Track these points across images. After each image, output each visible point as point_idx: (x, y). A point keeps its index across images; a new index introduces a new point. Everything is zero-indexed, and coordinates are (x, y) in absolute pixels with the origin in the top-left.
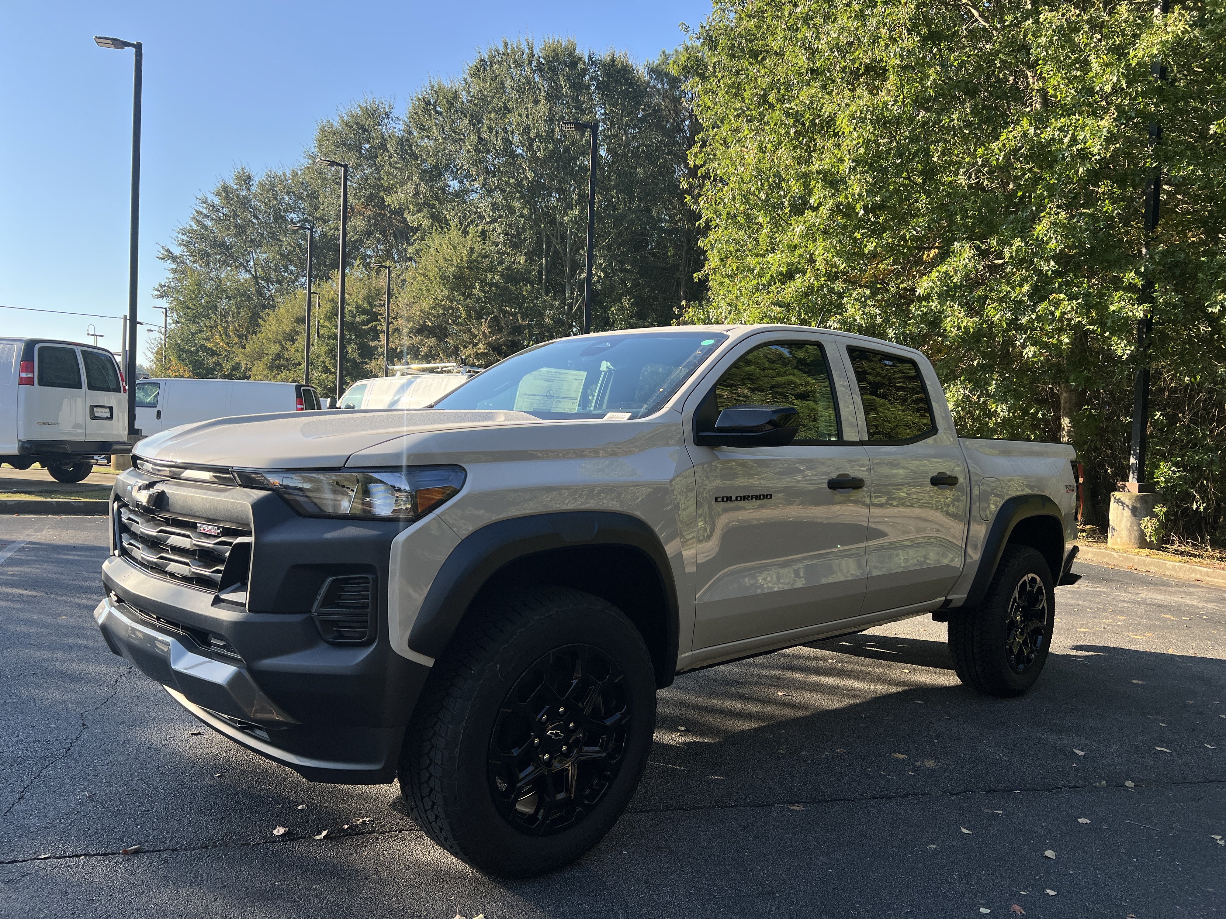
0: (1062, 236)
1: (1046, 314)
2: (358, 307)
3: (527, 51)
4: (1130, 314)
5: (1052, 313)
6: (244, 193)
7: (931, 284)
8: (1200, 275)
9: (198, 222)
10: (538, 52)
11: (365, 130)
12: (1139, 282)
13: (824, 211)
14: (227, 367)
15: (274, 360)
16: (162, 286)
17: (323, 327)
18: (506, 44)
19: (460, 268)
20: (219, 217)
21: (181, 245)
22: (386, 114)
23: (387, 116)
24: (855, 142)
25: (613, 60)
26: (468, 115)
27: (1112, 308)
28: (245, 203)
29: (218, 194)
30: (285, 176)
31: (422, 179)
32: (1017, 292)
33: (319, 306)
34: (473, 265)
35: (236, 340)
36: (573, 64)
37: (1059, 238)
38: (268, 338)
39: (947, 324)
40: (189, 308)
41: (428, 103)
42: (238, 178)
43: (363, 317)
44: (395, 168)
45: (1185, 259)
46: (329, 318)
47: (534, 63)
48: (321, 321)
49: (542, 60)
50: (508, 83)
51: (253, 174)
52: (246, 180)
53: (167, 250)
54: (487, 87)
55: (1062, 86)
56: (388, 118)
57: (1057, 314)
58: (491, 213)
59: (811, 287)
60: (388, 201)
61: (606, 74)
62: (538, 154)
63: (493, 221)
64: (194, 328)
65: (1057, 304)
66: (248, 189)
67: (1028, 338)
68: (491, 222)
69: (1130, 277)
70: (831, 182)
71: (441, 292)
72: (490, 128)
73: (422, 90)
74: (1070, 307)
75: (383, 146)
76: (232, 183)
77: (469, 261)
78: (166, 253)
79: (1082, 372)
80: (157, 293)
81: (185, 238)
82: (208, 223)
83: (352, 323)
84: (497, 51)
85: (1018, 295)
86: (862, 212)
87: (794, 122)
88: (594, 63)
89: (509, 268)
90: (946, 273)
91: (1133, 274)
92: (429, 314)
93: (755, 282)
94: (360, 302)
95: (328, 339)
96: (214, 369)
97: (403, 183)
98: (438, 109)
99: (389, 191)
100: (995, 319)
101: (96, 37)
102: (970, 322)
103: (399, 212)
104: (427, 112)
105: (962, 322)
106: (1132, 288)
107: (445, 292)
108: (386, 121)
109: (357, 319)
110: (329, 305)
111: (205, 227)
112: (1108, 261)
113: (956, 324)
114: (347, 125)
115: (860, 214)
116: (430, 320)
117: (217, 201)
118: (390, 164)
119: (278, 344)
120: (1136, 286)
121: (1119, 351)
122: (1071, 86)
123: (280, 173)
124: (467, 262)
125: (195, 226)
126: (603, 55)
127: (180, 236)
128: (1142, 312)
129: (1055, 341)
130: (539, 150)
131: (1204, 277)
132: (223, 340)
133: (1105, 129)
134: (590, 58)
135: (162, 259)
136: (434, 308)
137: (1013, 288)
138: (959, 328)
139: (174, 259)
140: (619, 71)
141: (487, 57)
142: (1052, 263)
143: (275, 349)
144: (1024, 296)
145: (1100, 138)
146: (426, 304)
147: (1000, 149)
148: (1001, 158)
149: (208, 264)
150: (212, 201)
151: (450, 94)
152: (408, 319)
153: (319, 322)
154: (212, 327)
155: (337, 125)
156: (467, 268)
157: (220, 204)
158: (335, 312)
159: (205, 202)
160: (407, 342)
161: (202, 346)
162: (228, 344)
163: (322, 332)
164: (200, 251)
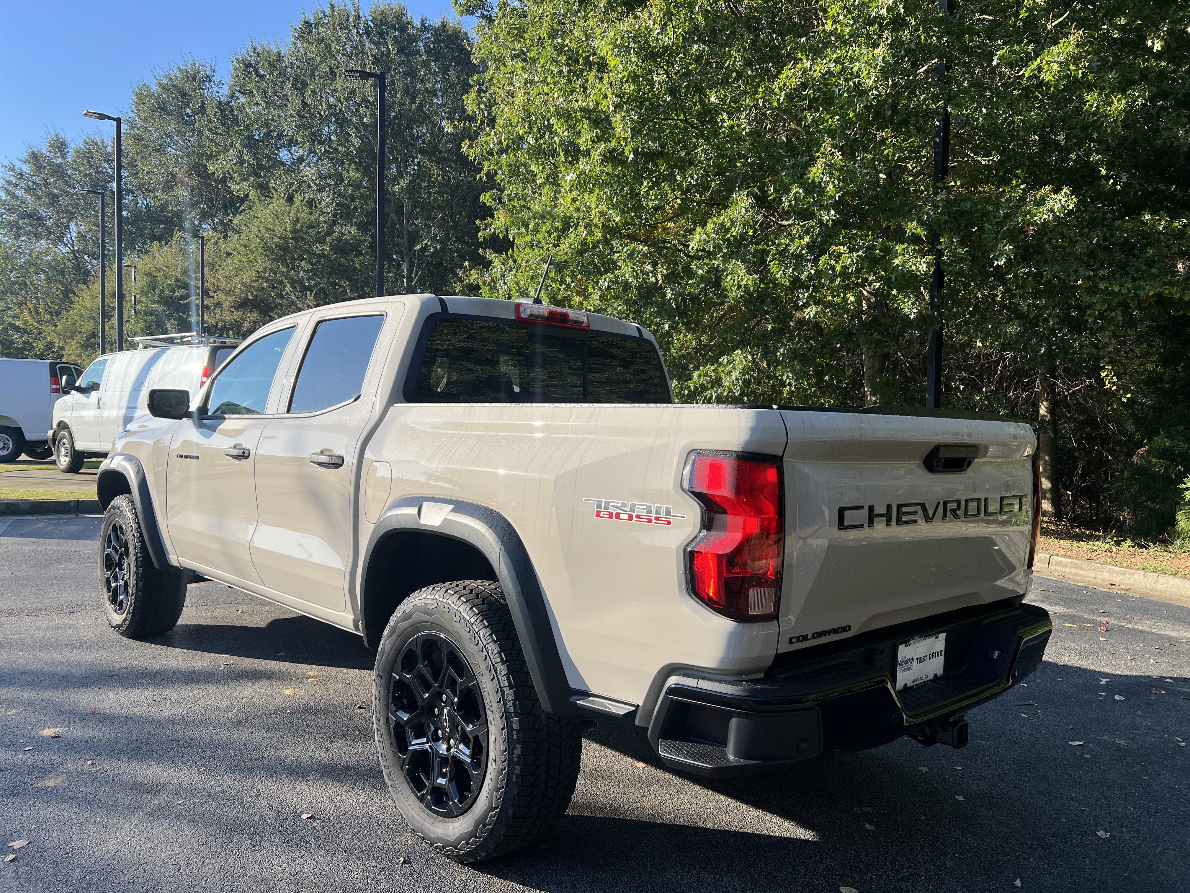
0: (839, 180)
1: (826, 268)
2: (177, 280)
3: (353, 13)
4: (914, 268)
5: (833, 268)
6: (60, 160)
7: (704, 236)
8: (986, 225)
9: (8, 192)
10: (367, 15)
11: (184, 94)
12: (922, 232)
13: (596, 155)
14: (39, 346)
15: (88, 338)
17: (140, 302)
18: (333, 7)
19: (284, 238)
20: (29, 187)
22: (207, 77)
23: (209, 79)
24: (620, 76)
25: (444, 26)
26: (291, 79)
27: (896, 262)
28: (59, 172)
29: (26, 161)
30: (103, 143)
31: (244, 146)
32: (796, 245)
33: (135, 280)
34: (297, 235)
35: (48, 317)
36: (403, 28)
37: (836, 182)
38: (81, 316)
39: (728, 282)
41: (248, 65)
42: (52, 145)
43: (184, 291)
44: (216, 134)
45: (971, 208)
46: (145, 293)
47: (362, 26)
48: (138, 296)
49: (370, 23)
50: (335, 47)
51: (68, 141)
52: (61, 146)
54: (312, 51)
55: (841, 17)
56: (210, 81)
57: (838, 268)
58: (317, 182)
59: (584, 243)
60: (211, 168)
61: (438, 40)
62: (365, 120)
63: (321, 190)
65: (838, 257)
66: (63, 156)
67: (810, 297)
68: (320, 191)
69: (912, 227)
70: (595, 120)
71: (262, 263)
72: (314, 92)
73: (244, 52)
74: (850, 260)
75: (202, 109)
76: (44, 149)
77: (294, 231)
79: (872, 334)
82: (19, 193)
83: (172, 298)
84: (323, 13)
85: (797, 248)
86: (632, 156)
87: (567, 59)
88: (424, 28)
89: (339, 239)
90: (722, 225)
91: (915, 223)
92: (251, 287)
93: (528, 238)
94: (178, 275)
95: (146, 315)
96: (24, 349)
97: (226, 149)
98: (261, 72)
99: (210, 157)
100: (778, 276)
102: (749, 280)
103: (223, 181)
104: (247, 75)
105: (742, 280)
106: (915, 239)
107: (268, 264)
108: (207, 84)
109: (177, 294)
110: (146, 278)
111: (14, 197)
112: (890, 210)
113: (736, 282)
114: (163, 88)
115: (630, 159)
116: (252, 294)
117: (27, 169)
118: (210, 130)
119: (92, 321)
120: (919, 236)
121: (906, 310)
122: (849, 16)
123: (98, 140)
124: (291, 232)
126: (435, 21)
128: (925, 265)
129: (839, 300)
130: (366, 116)
131: (990, 227)
132: (33, 318)
133: (880, 58)
134: (423, 24)
136: (257, 281)
137: (792, 241)
138: (739, 287)
140: (449, 37)
141: (312, 18)
142: (832, 212)
143: (89, 326)
144: (803, 249)
145: (875, 68)
146: (248, 277)
147: (780, 89)
148: (782, 99)
149: (17, 237)
150: (20, 169)
151: (273, 57)
152: (228, 293)
153: (135, 296)
154: (20, 304)
155: (155, 88)
156: (292, 239)
157: (29, 172)
158: (153, 286)
159: (12, 169)
160: (228, 317)
161: (11, 325)
162: (39, 322)
163: (138, 307)
164: (10, 223)
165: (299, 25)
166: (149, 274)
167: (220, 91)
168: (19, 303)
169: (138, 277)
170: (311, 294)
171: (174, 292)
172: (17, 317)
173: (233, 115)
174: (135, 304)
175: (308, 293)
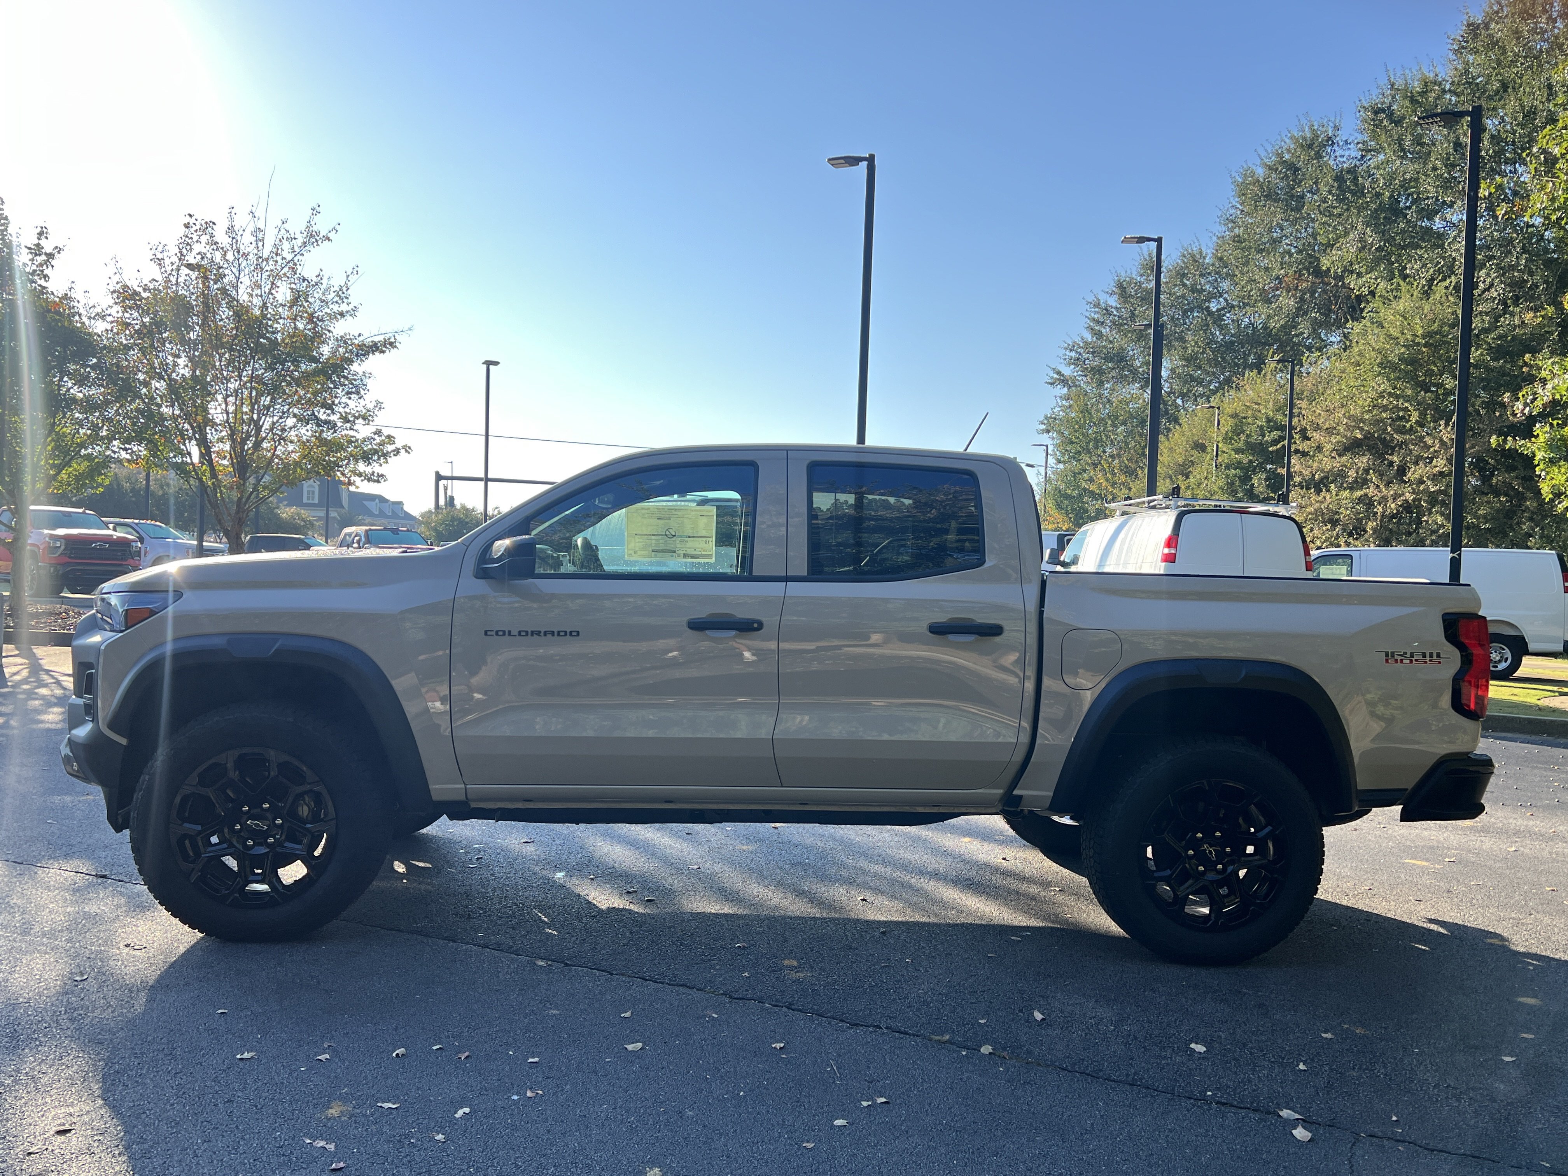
2: (1269, 420)
6: (1150, 284)
9: (1092, 332)
16: (1046, 418)
17: (1223, 452)
19: (1412, 347)
20: (1114, 322)
21: (1069, 364)
22: (1329, 138)
23: (1331, 140)
29: (1112, 293)
30: (1201, 253)
33: (1219, 424)
35: (1124, 479)
40: (1072, 443)
41: (1380, 111)
42: (1141, 266)
43: (1276, 434)
46: (1228, 441)
48: (1220, 445)
53: (1059, 373)
54: (1478, 63)
56: (1332, 144)
64: (1075, 465)
71: (1379, 386)
73: (1377, 92)
77: (1428, 335)
78: (1056, 376)
80: (1043, 427)
81: (1073, 354)
82: (1105, 331)
83: (1260, 443)
92: (1362, 420)
94: (1271, 414)
95: (1229, 469)
97: (1344, 235)
98: (1398, 114)
99: (1327, 249)
101: (829, 160)
103: (1342, 277)
104: (1378, 123)
107: (1385, 386)
108: (1329, 149)
109: (1266, 438)
110: (1231, 421)
111: (1101, 336)
114: (1270, 169)
116: (1363, 430)
117: (1113, 301)
118: (1324, 212)
119: (1168, 481)
123: (1196, 250)
124: (1424, 337)
125: (1089, 337)
127: (1068, 353)
132: (1108, 480)
135: (1052, 384)
136: (1370, 411)
139: (1064, 381)
146: (1359, 406)
149: (1101, 384)
150: (1106, 302)
151: (1417, 87)
152: (1330, 431)
153: (1217, 446)
154: (1095, 465)
155: (1260, 172)
156: (1425, 346)
157: (1114, 305)
158: (1238, 431)
159: (1097, 305)
160: (1328, 464)
161: (1085, 490)
162: (1113, 484)
163: (1220, 459)
164: (1093, 368)
165: (1459, 31)
166: (1234, 416)
167: (1347, 153)
168: (1093, 464)
169: (1222, 422)
170: (1447, 425)
171: (1264, 436)
172: (1091, 480)
173: (1356, 185)
174: (1217, 456)
175: (1442, 422)
